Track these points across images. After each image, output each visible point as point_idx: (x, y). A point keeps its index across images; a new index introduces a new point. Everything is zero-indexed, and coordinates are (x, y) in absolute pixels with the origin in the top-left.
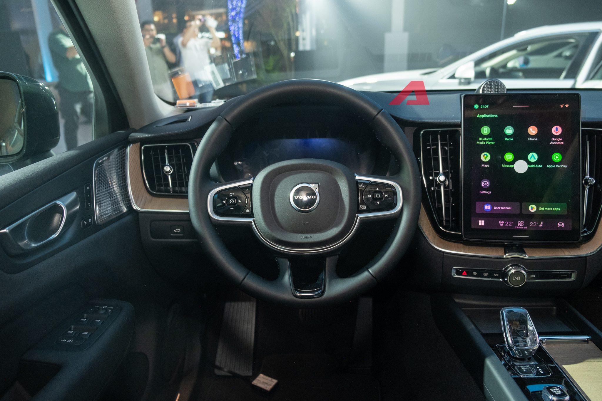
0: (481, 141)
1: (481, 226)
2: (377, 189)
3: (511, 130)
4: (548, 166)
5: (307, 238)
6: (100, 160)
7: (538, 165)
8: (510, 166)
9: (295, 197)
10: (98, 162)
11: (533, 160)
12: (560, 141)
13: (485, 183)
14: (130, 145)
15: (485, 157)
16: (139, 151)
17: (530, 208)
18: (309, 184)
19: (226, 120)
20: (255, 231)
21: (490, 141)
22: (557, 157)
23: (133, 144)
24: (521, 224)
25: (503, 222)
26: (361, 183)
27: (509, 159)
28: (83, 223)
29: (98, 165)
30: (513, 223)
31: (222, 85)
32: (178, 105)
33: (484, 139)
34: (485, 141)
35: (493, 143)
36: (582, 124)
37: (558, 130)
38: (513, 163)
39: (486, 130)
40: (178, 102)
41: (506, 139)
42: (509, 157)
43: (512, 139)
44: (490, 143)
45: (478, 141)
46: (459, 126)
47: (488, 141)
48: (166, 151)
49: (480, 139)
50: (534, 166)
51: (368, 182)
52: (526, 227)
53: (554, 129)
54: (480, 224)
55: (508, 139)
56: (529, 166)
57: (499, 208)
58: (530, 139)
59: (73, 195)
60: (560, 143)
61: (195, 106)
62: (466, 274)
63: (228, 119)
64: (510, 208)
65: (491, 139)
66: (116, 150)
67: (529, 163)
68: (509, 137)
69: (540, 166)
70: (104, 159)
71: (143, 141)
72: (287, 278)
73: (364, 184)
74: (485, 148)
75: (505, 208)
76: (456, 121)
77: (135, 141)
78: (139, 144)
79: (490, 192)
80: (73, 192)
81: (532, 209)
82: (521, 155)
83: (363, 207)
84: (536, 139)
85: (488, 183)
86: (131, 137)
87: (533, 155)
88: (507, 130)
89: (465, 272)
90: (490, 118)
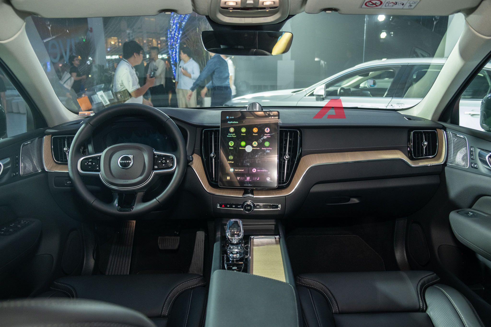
0: (229, 135)
1: (228, 180)
2: (164, 158)
3: (245, 130)
4: (262, 148)
5: (126, 182)
6: (25, 143)
7: (258, 148)
8: (244, 148)
9: (121, 161)
10: (24, 144)
11: (255, 145)
12: (269, 136)
13: (230, 157)
14: (45, 136)
15: (231, 144)
16: (51, 139)
17: (253, 170)
18: (128, 155)
19: (90, 124)
20: (101, 179)
21: (234, 135)
22: (267, 144)
23: (47, 135)
24: (248, 178)
25: (239, 178)
26: (156, 155)
27: (243, 145)
28: (13, 175)
29: (24, 145)
30: (244, 178)
31: (108, 103)
32: (80, 114)
33: (231, 134)
34: (231, 135)
35: (235, 136)
36: (280, 127)
37: (268, 130)
38: (245, 147)
39: (232, 130)
40: (80, 113)
41: (242, 134)
42: (243, 144)
43: (245, 135)
44: (234, 136)
45: (228, 135)
46: (219, 127)
47: (233, 135)
48: (66, 139)
49: (229, 134)
50: (255, 148)
51: (160, 155)
52: (251, 180)
53: (266, 129)
54: (228, 179)
55: (243, 135)
56: (253, 148)
57: (237, 170)
58: (254, 134)
59: (8, 160)
60: (269, 137)
61: (89, 115)
62: (224, 206)
63: (91, 123)
64: (243, 170)
65: (234, 134)
66: (37, 138)
67: (253, 147)
68: (243, 133)
69: (259, 148)
70: (29, 142)
71: (53, 134)
72: (116, 203)
73: (157, 156)
74: (232, 139)
75: (240, 170)
76: (218, 125)
77: (48, 134)
78: (51, 135)
79: (233, 162)
80: (8, 158)
81: (254, 171)
82: (249, 143)
83: (156, 167)
84: (257, 135)
85: (232, 157)
86: (46, 131)
87: (255, 143)
88: (243, 130)
89: (223, 205)
90: (234, 123)
